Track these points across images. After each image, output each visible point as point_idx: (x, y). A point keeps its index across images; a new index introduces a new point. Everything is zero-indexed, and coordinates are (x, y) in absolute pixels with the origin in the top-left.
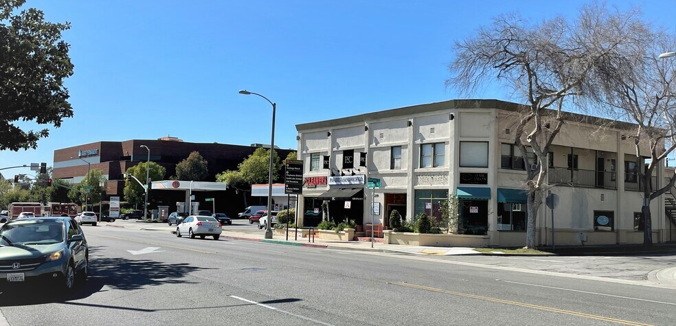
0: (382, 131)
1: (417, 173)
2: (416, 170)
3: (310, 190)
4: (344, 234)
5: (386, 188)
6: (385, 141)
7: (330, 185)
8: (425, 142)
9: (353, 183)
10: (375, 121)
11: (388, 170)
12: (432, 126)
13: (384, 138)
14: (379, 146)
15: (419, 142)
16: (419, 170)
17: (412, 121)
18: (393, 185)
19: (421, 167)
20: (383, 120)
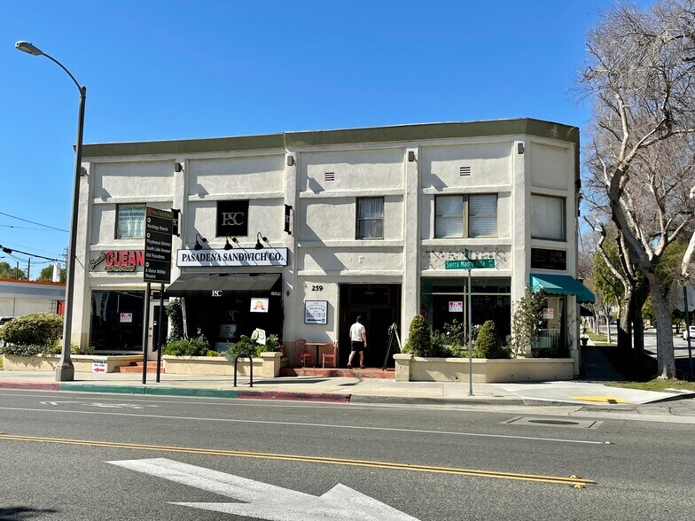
0: (332, 167)
1: (426, 246)
2: (425, 242)
3: (116, 275)
4: (259, 364)
5: (343, 273)
6: (339, 186)
7: (181, 267)
8: (445, 191)
9: (251, 263)
10: (315, 148)
11: (352, 241)
12: (464, 163)
13: (337, 181)
14: (322, 194)
15: (432, 190)
16: (431, 241)
17: (416, 151)
18: (363, 267)
19: (435, 237)
20: (333, 148)
